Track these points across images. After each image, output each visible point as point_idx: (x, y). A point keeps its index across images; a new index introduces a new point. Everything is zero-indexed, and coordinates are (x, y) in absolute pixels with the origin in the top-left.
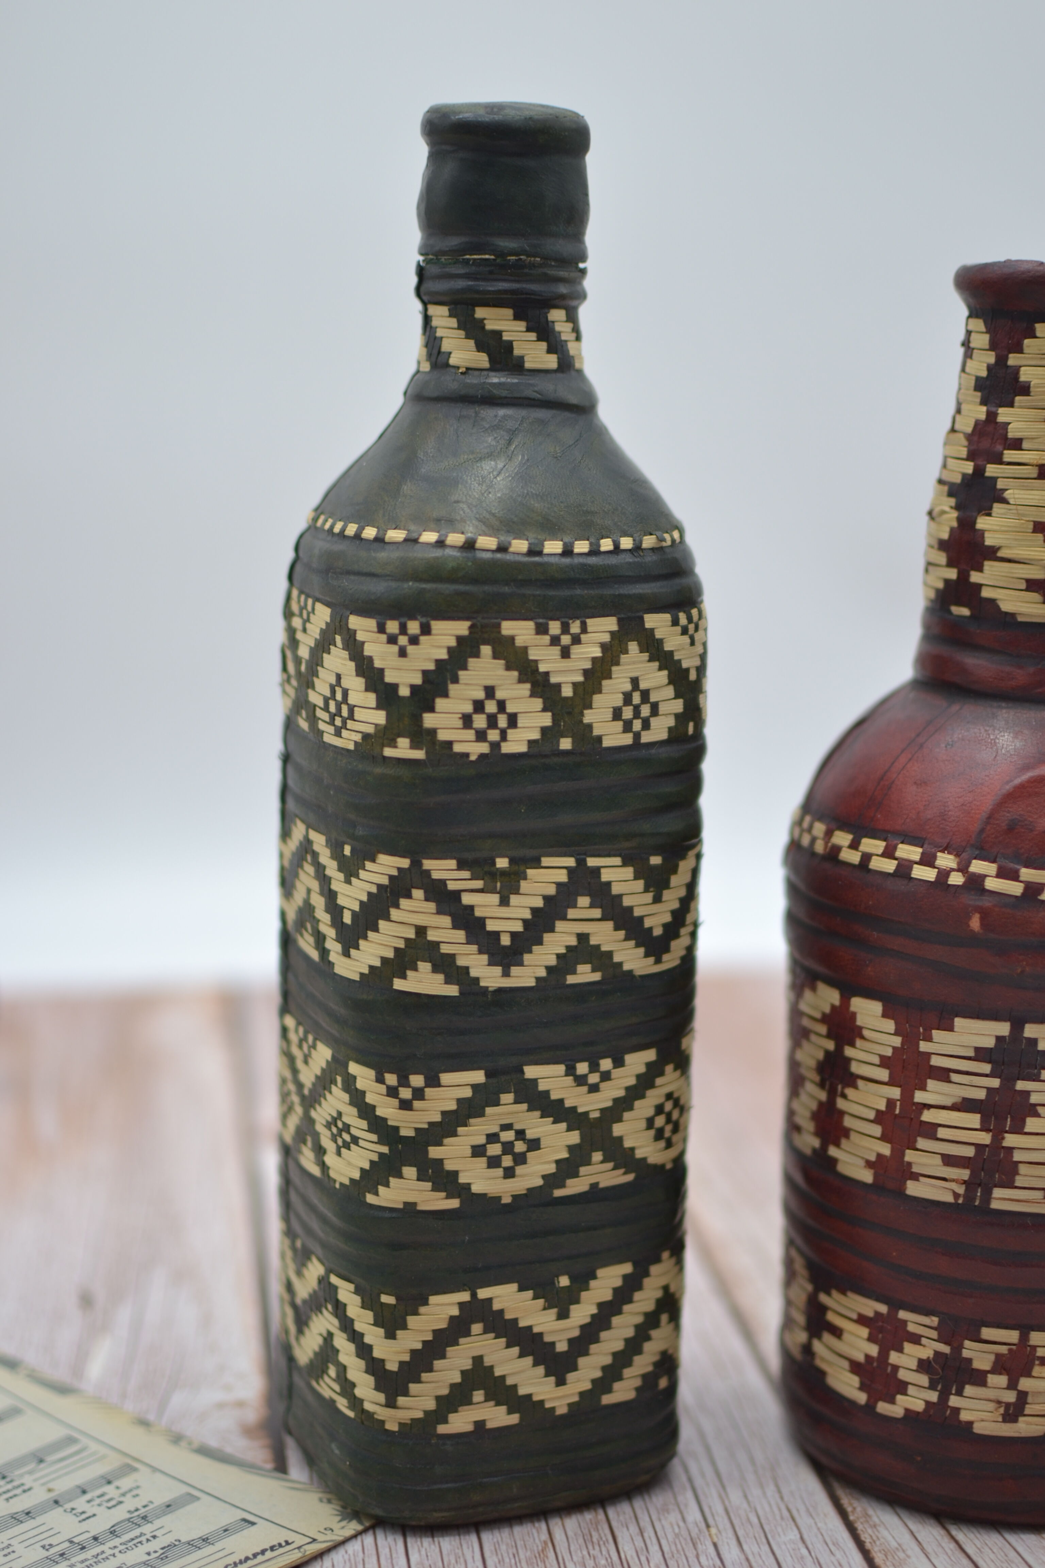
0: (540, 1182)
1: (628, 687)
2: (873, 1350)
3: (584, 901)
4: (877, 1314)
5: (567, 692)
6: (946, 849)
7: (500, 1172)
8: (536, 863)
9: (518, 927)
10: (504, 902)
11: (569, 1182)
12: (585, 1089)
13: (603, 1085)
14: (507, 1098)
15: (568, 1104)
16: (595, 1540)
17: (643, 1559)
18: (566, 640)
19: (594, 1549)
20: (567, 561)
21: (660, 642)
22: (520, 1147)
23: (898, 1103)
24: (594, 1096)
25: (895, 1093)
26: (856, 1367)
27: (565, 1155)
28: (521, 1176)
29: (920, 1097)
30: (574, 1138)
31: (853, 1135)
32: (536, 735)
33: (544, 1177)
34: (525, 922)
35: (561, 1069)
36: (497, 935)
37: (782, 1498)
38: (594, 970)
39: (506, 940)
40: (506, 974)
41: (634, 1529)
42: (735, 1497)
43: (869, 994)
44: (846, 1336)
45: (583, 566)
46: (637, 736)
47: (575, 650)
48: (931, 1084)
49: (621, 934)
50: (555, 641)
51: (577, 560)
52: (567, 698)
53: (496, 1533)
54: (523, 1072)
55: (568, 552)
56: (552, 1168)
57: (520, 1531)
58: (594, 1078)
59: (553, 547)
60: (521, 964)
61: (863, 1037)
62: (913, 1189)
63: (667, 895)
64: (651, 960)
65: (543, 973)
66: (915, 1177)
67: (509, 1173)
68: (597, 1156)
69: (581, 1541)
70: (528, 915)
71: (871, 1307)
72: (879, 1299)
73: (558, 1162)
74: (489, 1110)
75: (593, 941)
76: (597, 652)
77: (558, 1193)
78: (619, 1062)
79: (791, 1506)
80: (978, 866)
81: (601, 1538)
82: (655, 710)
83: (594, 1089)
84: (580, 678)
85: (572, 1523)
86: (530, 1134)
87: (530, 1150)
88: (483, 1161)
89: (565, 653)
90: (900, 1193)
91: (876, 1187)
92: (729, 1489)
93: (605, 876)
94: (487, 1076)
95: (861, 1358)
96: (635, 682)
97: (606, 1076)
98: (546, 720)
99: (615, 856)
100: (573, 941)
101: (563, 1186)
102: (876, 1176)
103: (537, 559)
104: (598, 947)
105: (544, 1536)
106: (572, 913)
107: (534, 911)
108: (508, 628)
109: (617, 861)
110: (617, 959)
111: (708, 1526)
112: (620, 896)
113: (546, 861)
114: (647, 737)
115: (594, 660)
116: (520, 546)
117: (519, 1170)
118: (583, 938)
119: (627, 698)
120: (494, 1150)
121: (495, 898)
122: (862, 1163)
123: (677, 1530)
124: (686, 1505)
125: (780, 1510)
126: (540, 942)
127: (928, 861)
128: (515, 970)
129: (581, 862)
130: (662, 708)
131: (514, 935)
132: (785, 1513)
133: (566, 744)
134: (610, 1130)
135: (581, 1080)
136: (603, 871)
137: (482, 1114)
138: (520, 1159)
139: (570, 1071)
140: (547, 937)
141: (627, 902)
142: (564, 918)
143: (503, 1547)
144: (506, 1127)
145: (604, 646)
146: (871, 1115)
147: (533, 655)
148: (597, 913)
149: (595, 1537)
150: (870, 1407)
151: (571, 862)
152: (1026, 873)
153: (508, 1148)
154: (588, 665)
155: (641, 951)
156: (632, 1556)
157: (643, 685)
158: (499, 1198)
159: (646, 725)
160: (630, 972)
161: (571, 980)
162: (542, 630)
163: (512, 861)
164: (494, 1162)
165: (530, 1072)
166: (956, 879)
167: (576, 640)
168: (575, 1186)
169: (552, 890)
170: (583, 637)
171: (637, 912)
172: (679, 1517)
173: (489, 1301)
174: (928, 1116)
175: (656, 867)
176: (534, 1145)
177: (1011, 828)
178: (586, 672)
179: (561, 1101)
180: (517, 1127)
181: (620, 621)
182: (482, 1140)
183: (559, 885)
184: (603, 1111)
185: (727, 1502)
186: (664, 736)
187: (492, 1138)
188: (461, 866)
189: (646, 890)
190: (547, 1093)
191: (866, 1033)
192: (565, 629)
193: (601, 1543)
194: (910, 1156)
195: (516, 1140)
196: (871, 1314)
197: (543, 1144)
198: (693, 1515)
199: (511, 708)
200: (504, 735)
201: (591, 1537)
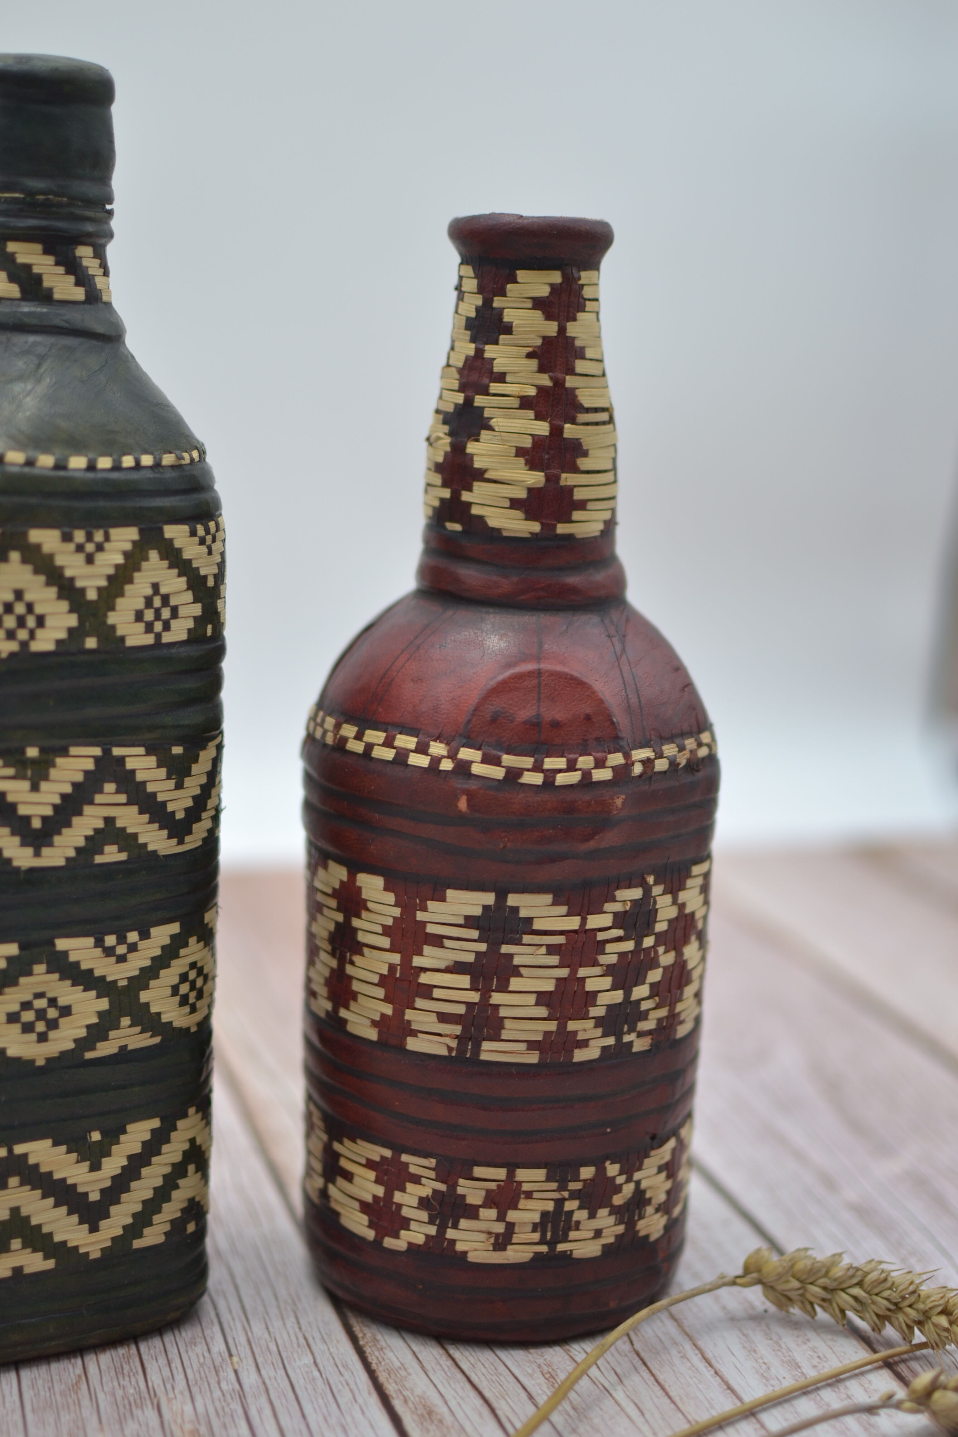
0: (71, 1045)
1: (149, 591)
2: (380, 1191)
3: (110, 787)
4: (383, 1158)
5: (92, 595)
6: (438, 738)
7: (33, 1037)
8: (64, 752)
9: (49, 811)
10: (35, 788)
11: (99, 1045)
12: (113, 959)
13: (130, 956)
14: (40, 968)
15: (97, 973)
16: (125, 1372)
17: (169, 1386)
18: (90, 547)
19: (124, 1379)
20: (90, 475)
21: (179, 551)
22: (52, 1013)
23: (399, 967)
24: (122, 966)
25: (396, 958)
26: (365, 1207)
27: (95, 1020)
28: (55, 1040)
29: (417, 961)
30: (104, 1004)
31: (360, 998)
32: (63, 635)
33: (75, 1041)
34: (55, 807)
35: (90, 941)
36: (27, 819)
37: (300, 1328)
38: (120, 851)
39: (36, 824)
40: (37, 854)
41: (162, 1361)
42: (258, 1329)
43: (372, 870)
44: (356, 1179)
45: (106, 481)
46: (158, 636)
47: (99, 557)
48: (427, 949)
49: (146, 817)
50: (80, 548)
51: (100, 475)
52: (91, 602)
53: (35, 1370)
54: (53, 945)
55: (91, 467)
56: (83, 1033)
57: (56, 1367)
58: (121, 950)
59: (78, 462)
60: (51, 845)
61: (367, 909)
62: (413, 1044)
63: (188, 782)
64: (174, 841)
65: (72, 853)
66: (414, 1033)
67: (43, 1038)
68: (126, 1021)
69: (113, 1373)
70: (57, 800)
71: (378, 1152)
72: (384, 1145)
73: (88, 1027)
74: (23, 980)
75: (119, 824)
76: (120, 559)
77: (89, 1055)
78: (145, 935)
79: (307, 1335)
80: (465, 754)
81: (132, 1370)
82: (175, 612)
83: (122, 959)
84: (103, 583)
85: (106, 1358)
86: (62, 1002)
87: (61, 1016)
88: (17, 1028)
89: (90, 560)
90: (401, 1048)
91: (381, 1043)
92: (252, 1323)
93: (130, 764)
94: (21, 948)
95: (369, 1199)
96: (156, 587)
97: (133, 948)
98: (73, 621)
99: (139, 746)
100: (100, 824)
101: (93, 1048)
102: (380, 1034)
103: (62, 473)
104: (124, 829)
105: (79, 1370)
106: (98, 798)
107: (64, 796)
108: (35, 536)
109: (141, 750)
110: (141, 840)
111: (231, 1355)
112: (144, 783)
113: (73, 750)
114: (167, 638)
115: (117, 567)
116: (46, 461)
117: (52, 1034)
118: (109, 821)
119: (149, 602)
120: (28, 1016)
121: (26, 785)
122: (368, 1022)
123: (202, 1360)
124: (212, 1338)
125: (297, 1338)
126: (69, 825)
127: (422, 749)
128: (45, 851)
129: (107, 752)
130: (182, 611)
131: (44, 819)
132: (302, 1341)
133: (91, 643)
134: (138, 997)
135: (109, 952)
136: (127, 759)
137: (15, 983)
138: (53, 1025)
139: (99, 943)
140: (76, 820)
141: (150, 788)
142: (91, 802)
143: (40, 1382)
144: (40, 995)
145: (126, 554)
146: (376, 979)
147: (59, 561)
148: (123, 798)
149: (126, 1368)
150: (377, 1242)
151: (97, 751)
152: (508, 759)
153: (41, 1014)
154: (111, 571)
155: (165, 833)
156: (158, 1385)
157: (163, 590)
158: (33, 1061)
159: (167, 627)
160: (155, 852)
161: (99, 859)
162: (67, 538)
163: (42, 751)
164: (28, 1028)
165: (62, 944)
166: (447, 765)
167: (100, 548)
168: (105, 1049)
169: (79, 778)
170: (107, 545)
171: (160, 798)
172: (205, 1348)
173: (25, 1156)
174: (424, 979)
175: (178, 756)
176: (66, 1011)
177: (494, 720)
178: (109, 578)
179: (91, 971)
180: (50, 995)
181: (141, 532)
182: (16, 1008)
183: (87, 773)
184: (130, 979)
185: (250, 1334)
186: (184, 637)
187: (26, 1006)
189: (169, 778)
190: (77, 964)
191: (370, 905)
192: (89, 538)
193: (131, 1374)
194: (409, 1015)
195: (49, 1006)
196: (377, 1159)
197: (74, 1010)
198: (218, 1345)
199: (38, 610)
200: (32, 634)
201: (122, 1368)
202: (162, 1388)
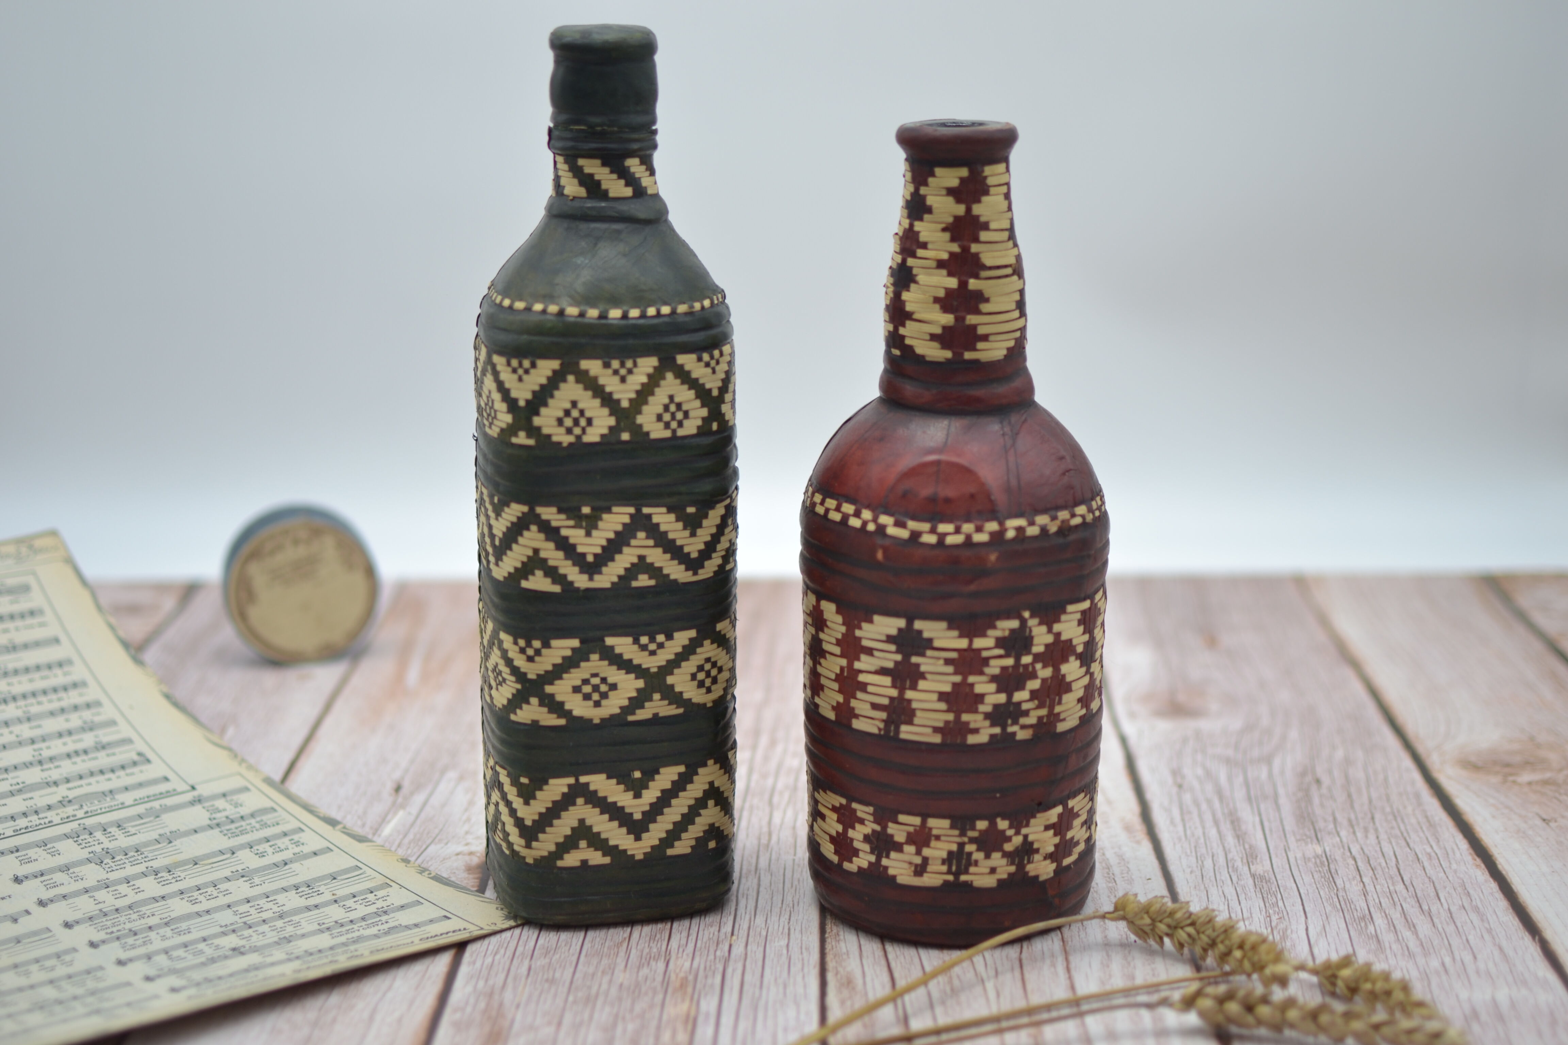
0: (618, 711)
1: (667, 401)
2: (840, 828)
3: (641, 535)
4: (841, 804)
5: (625, 404)
6: (868, 507)
7: (591, 703)
8: (608, 510)
9: (598, 550)
10: (588, 534)
11: (638, 711)
12: (647, 653)
13: (659, 651)
14: (595, 657)
15: (635, 662)
16: (657, 938)
17: (681, 950)
18: (623, 372)
20: (624, 322)
21: (689, 373)
22: (604, 688)
23: (846, 669)
24: (653, 658)
25: (844, 662)
26: (833, 839)
27: (634, 694)
28: (606, 706)
29: (857, 665)
30: (640, 684)
31: (826, 689)
32: (605, 431)
33: (621, 708)
34: (603, 547)
35: (630, 640)
36: (584, 555)
37: (789, 923)
38: (650, 578)
39: (590, 558)
40: (591, 579)
41: (685, 934)
42: (760, 920)
43: (830, 599)
44: (827, 819)
45: (635, 326)
46: (674, 431)
47: (630, 378)
48: (863, 657)
49: (668, 556)
50: (616, 372)
51: (631, 322)
52: (624, 409)
53: (598, 932)
54: (604, 641)
55: (625, 316)
56: (626, 703)
57: (612, 931)
58: (653, 647)
59: (615, 313)
60: (600, 573)
61: (827, 626)
62: (857, 724)
63: (699, 532)
64: (690, 573)
65: (615, 579)
66: (857, 716)
67: (597, 704)
68: (656, 696)
69: (648, 939)
70: (604, 543)
71: (839, 801)
72: (842, 796)
73: (630, 699)
74: (583, 664)
75: (649, 560)
76: (645, 379)
77: (631, 718)
78: (669, 637)
79: (791, 927)
80: (884, 519)
81: (661, 939)
82: (686, 414)
83: (653, 653)
84: (633, 396)
85: (647, 929)
86: (610, 680)
87: (610, 690)
88: (579, 696)
89: (623, 380)
90: (849, 726)
91: (837, 722)
92: (757, 917)
93: (655, 519)
94: (581, 642)
95: (834, 834)
96: (671, 398)
97: (661, 646)
98: (612, 421)
99: (662, 506)
100: (635, 560)
101: (634, 714)
102: (836, 715)
103: (603, 321)
104: (652, 564)
105: (627, 935)
106: (633, 542)
107: (609, 541)
108: (585, 364)
109: (664, 510)
110: (665, 571)
111: (732, 934)
112: (666, 533)
113: (615, 509)
114: (681, 433)
115: (643, 384)
116: (593, 313)
117: (604, 702)
118: (642, 558)
119: (666, 408)
120: (587, 689)
121: (582, 532)
122: (830, 707)
123: (711, 936)
124: (725, 923)
125: (783, 929)
126: (613, 560)
127: (857, 514)
128: (596, 577)
129: (639, 511)
130: (691, 414)
131: (596, 555)
132: (786, 930)
133: (625, 436)
134: (665, 680)
135: (644, 648)
136: (654, 516)
137: (578, 666)
138: (604, 696)
139: (636, 641)
140: (618, 557)
141: (671, 536)
142: (628, 545)
143: (598, 939)
144: (595, 675)
145: (649, 376)
146: (833, 676)
147: (601, 381)
148: (651, 542)
149: (658, 936)
150: (840, 865)
151: (632, 510)
152: (912, 525)
153: (596, 688)
154: (639, 388)
155: (683, 567)
156: (675, 948)
157: (677, 399)
158: (591, 720)
159: (680, 424)
160: (675, 581)
161: (634, 584)
162: (607, 365)
163: (593, 509)
164: (587, 697)
165: (609, 641)
166: (871, 527)
167: (630, 372)
168: (642, 715)
169: (619, 528)
170: (635, 370)
171: (679, 543)
172: (718, 929)
173: (587, 784)
174: (862, 678)
175: (691, 514)
176: (614, 687)
177: (905, 495)
178: (637, 392)
179: (630, 661)
180: (602, 675)
181: (660, 360)
182: (579, 683)
183: (624, 525)
184: (659, 667)
185: (752, 923)
186: (694, 431)
187: (586, 682)
188: (560, 511)
189: (685, 528)
190: (621, 655)
191: (828, 623)
192: (623, 365)
194: (853, 703)
195: (602, 683)
196: (838, 805)
197: (619, 686)
198: (728, 928)
199: (588, 414)
200: (584, 430)
201: (656, 936)
202: (676, 951)
